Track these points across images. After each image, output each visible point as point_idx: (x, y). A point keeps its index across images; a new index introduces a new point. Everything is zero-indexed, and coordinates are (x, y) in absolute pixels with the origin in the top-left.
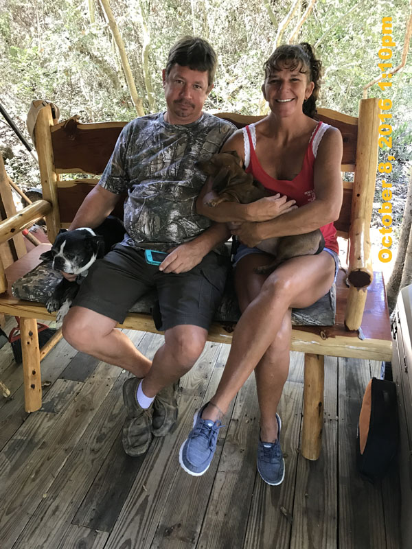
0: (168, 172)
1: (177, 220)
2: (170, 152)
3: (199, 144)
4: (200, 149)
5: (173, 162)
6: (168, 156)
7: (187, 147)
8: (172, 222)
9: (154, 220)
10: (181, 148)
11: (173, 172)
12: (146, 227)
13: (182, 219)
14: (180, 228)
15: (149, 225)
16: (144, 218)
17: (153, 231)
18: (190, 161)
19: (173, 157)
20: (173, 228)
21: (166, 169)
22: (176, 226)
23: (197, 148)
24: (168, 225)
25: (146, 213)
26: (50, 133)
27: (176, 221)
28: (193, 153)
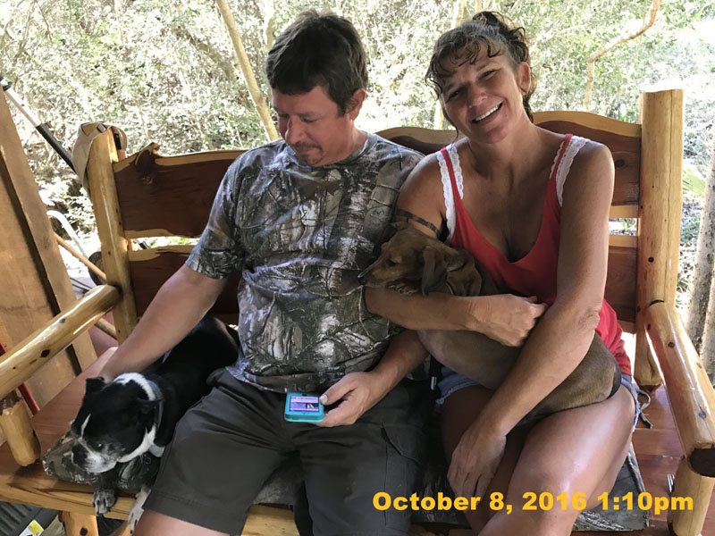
0: (311, 244)
1: (334, 334)
2: (313, 207)
3: (364, 191)
4: (367, 201)
5: (319, 225)
6: (310, 213)
7: (343, 197)
8: (324, 339)
9: (291, 334)
10: (333, 199)
11: (320, 243)
12: (277, 345)
13: (342, 331)
14: (340, 347)
15: (281, 343)
16: (274, 329)
17: (290, 352)
18: (350, 222)
19: (319, 216)
20: (327, 348)
21: (308, 239)
22: (333, 345)
23: (360, 199)
24: (316, 344)
25: (276, 320)
26: (112, 174)
27: (331, 335)
28: (356, 208)
